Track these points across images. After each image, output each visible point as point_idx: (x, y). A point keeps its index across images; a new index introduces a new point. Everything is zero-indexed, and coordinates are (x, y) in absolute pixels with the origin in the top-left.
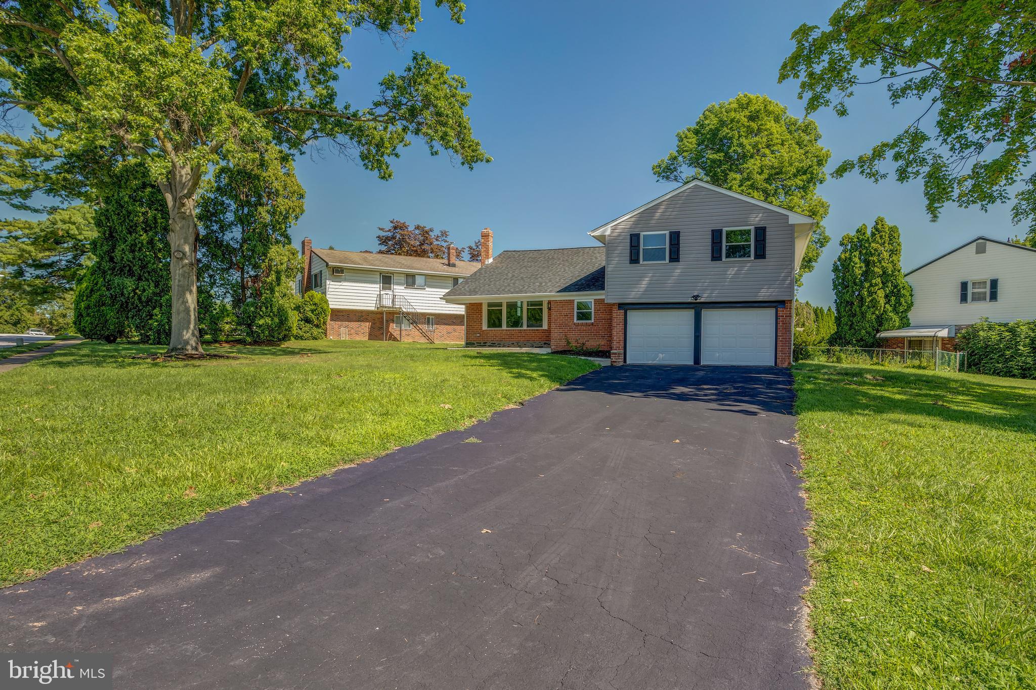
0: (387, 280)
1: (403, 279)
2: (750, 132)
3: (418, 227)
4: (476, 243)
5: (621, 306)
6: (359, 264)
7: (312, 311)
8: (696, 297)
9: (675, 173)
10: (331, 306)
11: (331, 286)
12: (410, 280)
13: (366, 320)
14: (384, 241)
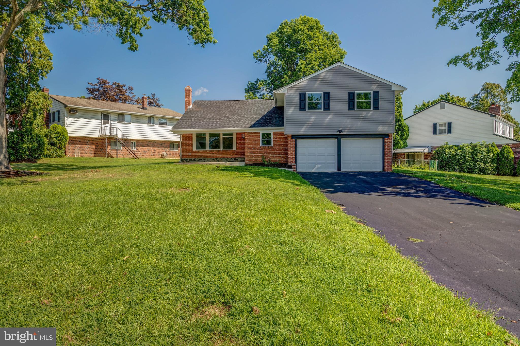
0: (106, 117)
1: (116, 117)
2: (310, 38)
3: (115, 84)
4: (152, 95)
5: (293, 136)
6: (88, 106)
7: (56, 138)
8: (340, 131)
9: (266, 58)
10: (69, 135)
11: (68, 121)
12: (121, 118)
13: (92, 144)
14: (91, 91)
